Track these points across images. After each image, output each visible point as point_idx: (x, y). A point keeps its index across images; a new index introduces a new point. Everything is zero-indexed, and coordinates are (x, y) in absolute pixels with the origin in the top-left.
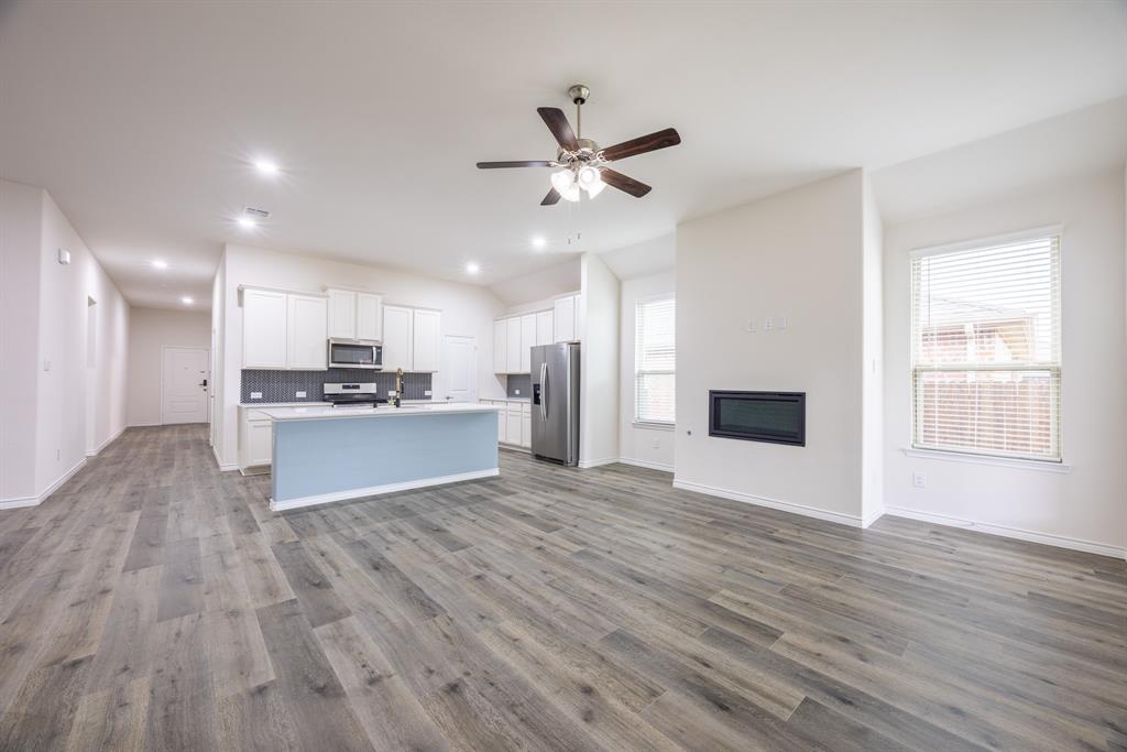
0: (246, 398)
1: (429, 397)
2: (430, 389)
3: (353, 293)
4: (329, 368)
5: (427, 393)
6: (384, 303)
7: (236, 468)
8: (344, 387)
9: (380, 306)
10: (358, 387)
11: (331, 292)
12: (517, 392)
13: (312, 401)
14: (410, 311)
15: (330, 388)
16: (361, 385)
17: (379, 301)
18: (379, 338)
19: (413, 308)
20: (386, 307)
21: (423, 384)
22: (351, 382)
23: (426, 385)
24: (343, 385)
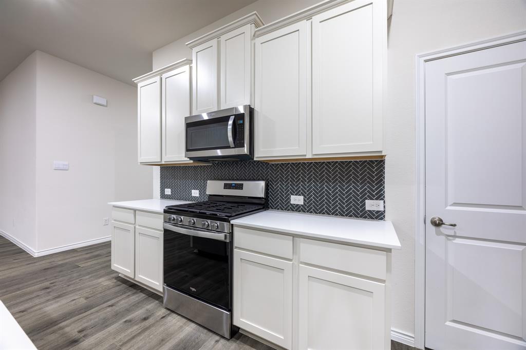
0: (162, 194)
2: (380, 196)
3: (215, 41)
5: (372, 205)
6: (255, 35)
8: (227, 186)
9: (250, 43)
10: (240, 187)
11: (194, 52)
14: (306, 23)
16: (245, 183)
17: (249, 33)
20: (259, 41)
21: (361, 184)
22: (233, 180)
23: (368, 187)
24: (225, 184)
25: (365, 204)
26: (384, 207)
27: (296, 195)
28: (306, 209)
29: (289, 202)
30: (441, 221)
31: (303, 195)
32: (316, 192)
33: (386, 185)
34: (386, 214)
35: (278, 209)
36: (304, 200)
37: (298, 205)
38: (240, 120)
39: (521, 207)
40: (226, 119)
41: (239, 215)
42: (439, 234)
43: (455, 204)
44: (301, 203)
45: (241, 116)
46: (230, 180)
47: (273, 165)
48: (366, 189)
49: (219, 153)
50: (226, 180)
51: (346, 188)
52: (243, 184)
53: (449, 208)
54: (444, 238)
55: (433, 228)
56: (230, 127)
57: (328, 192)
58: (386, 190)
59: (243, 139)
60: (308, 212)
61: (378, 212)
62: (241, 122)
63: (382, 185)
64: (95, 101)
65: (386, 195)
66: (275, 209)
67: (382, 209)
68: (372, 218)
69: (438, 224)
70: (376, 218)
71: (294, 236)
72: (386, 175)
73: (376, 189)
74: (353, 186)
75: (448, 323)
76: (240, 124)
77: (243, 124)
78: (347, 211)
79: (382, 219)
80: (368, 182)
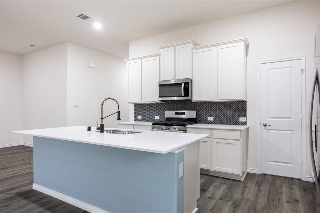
0: (136, 119)
6: (193, 48)
8: (176, 113)
9: (190, 52)
14: (215, 48)
16: (186, 112)
17: (190, 47)
20: (194, 51)
21: (238, 111)
23: (240, 112)
25: (239, 119)
26: (247, 120)
27: (210, 116)
28: (214, 123)
29: (207, 120)
30: (266, 124)
31: (213, 116)
32: (219, 115)
33: (247, 111)
34: (247, 123)
35: (202, 123)
36: (214, 119)
37: (211, 121)
38: (187, 85)
39: (290, 118)
40: (181, 84)
41: (188, 124)
42: (266, 129)
43: (271, 118)
44: (213, 120)
45: (188, 83)
46: (177, 110)
47: (199, 103)
48: (240, 113)
49: (176, 98)
50: (175, 110)
51: (232, 113)
53: (269, 119)
54: (267, 130)
55: (264, 127)
56: (183, 87)
57: (224, 115)
58: (247, 113)
59: (188, 93)
60: (215, 124)
61: (244, 122)
62: (187, 86)
63: (246, 111)
64: (90, 66)
65: (247, 115)
66: (200, 123)
67: (245, 121)
68: (242, 125)
69: (265, 125)
70: (244, 125)
71: (212, 129)
72: (247, 107)
73: (243, 113)
74: (235, 112)
75: (269, 163)
76: (187, 87)
77: (189, 86)
78: (232, 122)
79: (246, 125)
80: (240, 110)
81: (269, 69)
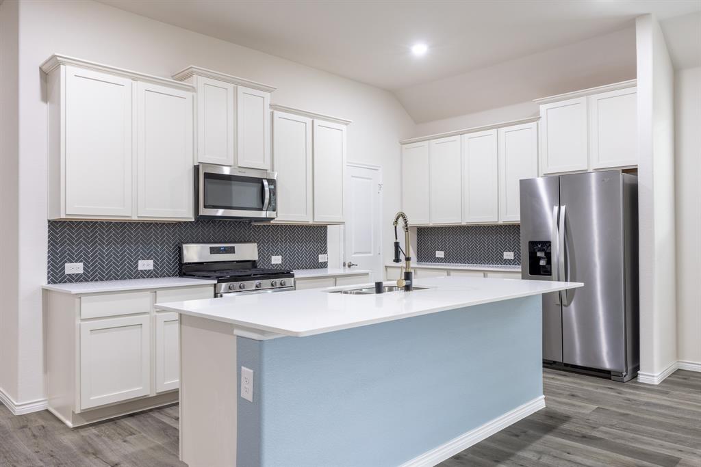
0: (56, 275)
1: (324, 265)
2: (325, 252)
3: (230, 86)
4: (200, 219)
5: (322, 258)
6: (273, 107)
7: (40, 407)
8: (213, 251)
9: (268, 111)
10: (232, 250)
11: (198, 81)
12: (440, 254)
13: (162, 276)
14: (309, 120)
15: (194, 253)
16: (237, 246)
17: (268, 102)
18: (267, 166)
19: (313, 116)
20: (277, 114)
21: (316, 243)
22: (221, 242)
23: (320, 245)
24: (210, 248)
26: (327, 258)
29: (270, 263)
31: (281, 255)
32: (290, 251)
36: (282, 260)
37: (276, 265)
40: (258, 180)
44: (280, 262)
47: (255, 226)
51: (309, 247)
52: (234, 248)
53: (353, 256)
55: (348, 268)
57: (298, 251)
61: (325, 262)
62: (272, 187)
63: (326, 243)
69: (350, 266)
73: (324, 246)
74: (313, 245)
77: (274, 189)
78: (309, 264)
79: (326, 267)
80: (320, 241)
81: (353, 177)
